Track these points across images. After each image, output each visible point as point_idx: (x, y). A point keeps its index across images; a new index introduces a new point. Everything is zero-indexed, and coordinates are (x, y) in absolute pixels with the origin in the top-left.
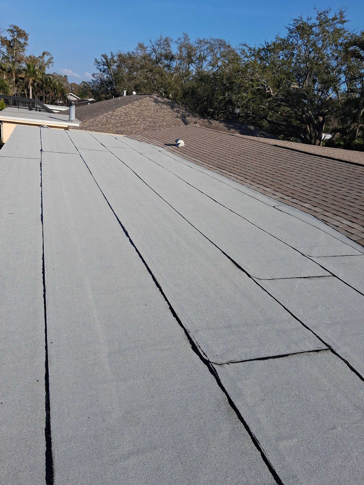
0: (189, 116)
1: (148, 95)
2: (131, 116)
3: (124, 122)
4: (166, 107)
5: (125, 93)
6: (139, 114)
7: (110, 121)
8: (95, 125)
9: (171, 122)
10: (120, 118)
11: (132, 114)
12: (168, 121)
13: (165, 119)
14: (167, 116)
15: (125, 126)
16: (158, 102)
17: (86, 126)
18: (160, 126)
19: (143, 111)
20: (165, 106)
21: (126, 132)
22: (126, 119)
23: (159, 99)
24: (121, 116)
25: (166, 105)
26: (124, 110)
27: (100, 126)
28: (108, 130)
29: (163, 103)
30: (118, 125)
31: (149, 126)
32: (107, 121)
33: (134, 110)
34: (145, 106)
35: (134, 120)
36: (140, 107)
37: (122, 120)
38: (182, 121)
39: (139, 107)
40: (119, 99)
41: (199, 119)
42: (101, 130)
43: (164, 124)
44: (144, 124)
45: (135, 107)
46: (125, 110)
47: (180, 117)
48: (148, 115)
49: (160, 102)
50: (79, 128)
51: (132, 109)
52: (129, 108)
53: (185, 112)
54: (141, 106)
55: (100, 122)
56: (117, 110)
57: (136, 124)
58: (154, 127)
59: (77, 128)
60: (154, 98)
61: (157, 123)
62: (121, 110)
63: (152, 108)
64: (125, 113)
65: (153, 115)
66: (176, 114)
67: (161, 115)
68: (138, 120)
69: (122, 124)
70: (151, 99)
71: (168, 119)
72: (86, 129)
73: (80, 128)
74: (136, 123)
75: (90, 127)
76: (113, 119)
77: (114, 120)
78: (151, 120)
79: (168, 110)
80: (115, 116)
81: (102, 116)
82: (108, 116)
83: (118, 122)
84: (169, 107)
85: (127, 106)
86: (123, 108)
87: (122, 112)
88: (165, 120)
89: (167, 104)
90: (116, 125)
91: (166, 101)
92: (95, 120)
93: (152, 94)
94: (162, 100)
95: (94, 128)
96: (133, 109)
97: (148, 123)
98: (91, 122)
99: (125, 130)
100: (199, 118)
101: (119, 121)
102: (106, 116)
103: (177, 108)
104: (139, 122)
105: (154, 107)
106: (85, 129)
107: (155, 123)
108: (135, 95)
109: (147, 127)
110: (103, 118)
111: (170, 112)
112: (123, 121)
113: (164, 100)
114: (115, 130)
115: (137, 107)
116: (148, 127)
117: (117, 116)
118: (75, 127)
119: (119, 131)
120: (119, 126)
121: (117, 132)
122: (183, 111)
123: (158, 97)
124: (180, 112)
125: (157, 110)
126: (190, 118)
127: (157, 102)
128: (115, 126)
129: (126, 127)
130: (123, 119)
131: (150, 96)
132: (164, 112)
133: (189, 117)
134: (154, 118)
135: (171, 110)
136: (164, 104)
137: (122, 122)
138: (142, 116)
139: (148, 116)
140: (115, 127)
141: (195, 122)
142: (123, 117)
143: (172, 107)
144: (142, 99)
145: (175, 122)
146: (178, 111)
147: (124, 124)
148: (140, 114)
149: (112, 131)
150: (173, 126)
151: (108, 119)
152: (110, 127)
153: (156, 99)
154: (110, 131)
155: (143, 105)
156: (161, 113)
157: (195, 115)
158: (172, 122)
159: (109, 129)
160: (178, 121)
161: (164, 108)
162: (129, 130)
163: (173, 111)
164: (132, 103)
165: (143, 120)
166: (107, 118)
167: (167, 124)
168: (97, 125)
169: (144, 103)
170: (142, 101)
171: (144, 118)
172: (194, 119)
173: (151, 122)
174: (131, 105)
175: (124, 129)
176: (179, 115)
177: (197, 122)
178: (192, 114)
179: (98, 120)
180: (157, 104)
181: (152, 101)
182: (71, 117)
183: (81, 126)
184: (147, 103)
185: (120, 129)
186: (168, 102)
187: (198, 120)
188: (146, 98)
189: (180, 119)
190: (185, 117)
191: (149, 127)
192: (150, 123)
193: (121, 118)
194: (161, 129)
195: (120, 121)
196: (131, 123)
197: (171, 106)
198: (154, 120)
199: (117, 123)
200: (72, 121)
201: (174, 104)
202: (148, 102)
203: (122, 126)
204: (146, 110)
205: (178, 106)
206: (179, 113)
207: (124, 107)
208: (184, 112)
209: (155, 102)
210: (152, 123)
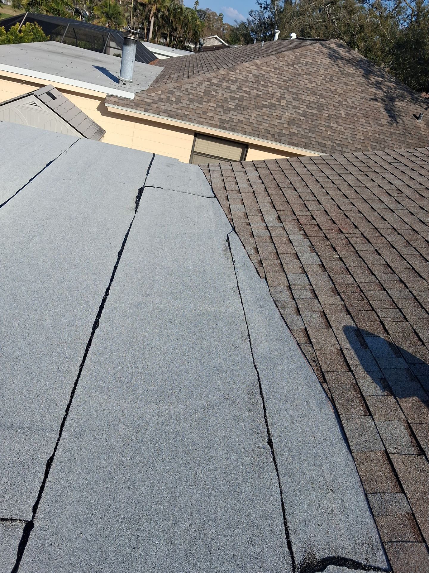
0: (402, 98)
1: (317, 41)
2: (269, 84)
3: (248, 99)
4: (354, 72)
5: (277, 36)
6: (289, 82)
7: (213, 93)
8: (174, 99)
9: (358, 109)
10: (240, 88)
11: (272, 80)
12: (352, 107)
13: (346, 101)
14: (352, 94)
15: (247, 108)
16: (337, 58)
17: (151, 101)
18: (330, 118)
19: (299, 75)
20: (351, 70)
21: (245, 126)
22: (255, 91)
23: (341, 52)
24: (246, 84)
25: (354, 68)
26: (256, 68)
27: (185, 102)
28: (202, 116)
29: (348, 61)
30: (231, 105)
31: (304, 114)
32: (207, 93)
33: (278, 71)
34: (306, 64)
35: (273, 95)
36: (295, 66)
37: (246, 92)
38: (385, 109)
39: (292, 65)
40: (262, 45)
41: (426, 109)
42: (183, 115)
43: (341, 112)
44: (294, 107)
45: (284, 63)
46: (258, 67)
47: (382, 99)
48: (309, 86)
49: (342, 58)
50: (131, 104)
51: (275, 68)
52: (268, 66)
53: (395, 88)
54: (297, 64)
55: (190, 94)
56: (239, 67)
57: (274, 105)
58: (315, 118)
59: (126, 102)
60: (331, 49)
61: (325, 108)
62: (249, 69)
63: (322, 71)
64: (255, 76)
65: (320, 88)
66: (373, 90)
67: (339, 91)
68: (282, 97)
69: (241, 103)
70: (324, 49)
71: (353, 102)
72: (147, 107)
73: (133, 104)
74: (277, 103)
75: (160, 103)
76: (224, 89)
77: (226, 90)
78: (312, 99)
79: (358, 79)
80: (232, 81)
81: (200, 78)
82: (215, 81)
83: (232, 98)
84: (361, 72)
85: (267, 60)
86: (256, 65)
87: (250, 72)
88: (346, 103)
89: (357, 63)
90: (226, 105)
91: (354, 58)
92: (179, 88)
93: (329, 40)
94: (347, 54)
95: (168, 107)
96: (278, 69)
97: (303, 108)
98: (167, 91)
99: (244, 120)
100: (425, 106)
101: (236, 96)
102: (209, 80)
103: (378, 76)
104: (283, 103)
105: (326, 70)
106: (145, 106)
107: (320, 108)
108: (294, 40)
109: (298, 116)
110: (201, 84)
111: (360, 84)
112: (247, 95)
113: (351, 54)
114: (220, 117)
115: (289, 65)
116: (301, 118)
117: (234, 82)
118: (123, 99)
119: (227, 122)
120: (233, 107)
121: (221, 124)
122: (389, 84)
123: (340, 46)
124: (382, 87)
125: (332, 77)
126: (404, 104)
127: (334, 58)
128: (222, 107)
129: (249, 111)
130: (248, 90)
131: (323, 42)
132: (346, 84)
133: (403, 101)
134: (322, 96)
135: (363, 80)
136: (350, 65)
137: (241, 99)
138: (293, 87)
139: (308, 89)
140: (221, 110)
141: (414, 115)
142: (248, 87)
143: (367, 74)
144: (303, 48)
145: (369, 109)
146: (378, 85)
147: (245, 103)
148: (292, 82)
149: (211, 118)
150: (361, 120)
151: (211, 87)
152: (210, 108)
153: (335, 51)
154: (204, 120)
155: (303, 61)
156: (340, 84)
157: (416, 98)
158: (361, 110)
159: (205, 113)
160: (376, 109)
161: (348, 74)
162: (253, 120)
163: (368, 82)
164: (280, 54)
165: (294, 99)
166: (209, 83)
167: (347, 114)
168: (179, 101)
169: (305, 56)
170: (302, 52)
171: (296, 94)
172: (413, 106)
173: (311, 105)
174: (275, 58)
175: (241, 117)
176: (380, 94)
177: (420, 114)
178: (411, 93)
179: (188, 86)
180: (335, 62)
181: (324, 54)
182: (123, 74)
183: (138, 98)
184: (313, 59)
185: (233, 117)
186: (358, 61)
187: (423, 110)
188: (313, 46)
189: (381, 104)
190: (392, 100)
191: (304, 118)
192: (308, 107)
193: (243, 89)
194: (332, 125)
195: (238, 96)
196: (263, 103)
197: (364, 70)
198: (321, 100)
199: (229, 100)
200: (124, 84)
201: (373, 66)
202: (315, 55)
203: (239, 108)
204: (307, 74)
205: (380, 71)
206: (381, 89)
207: (258, 62)
208: (392, 86)
209: (330, 56)
210: (314, 108)
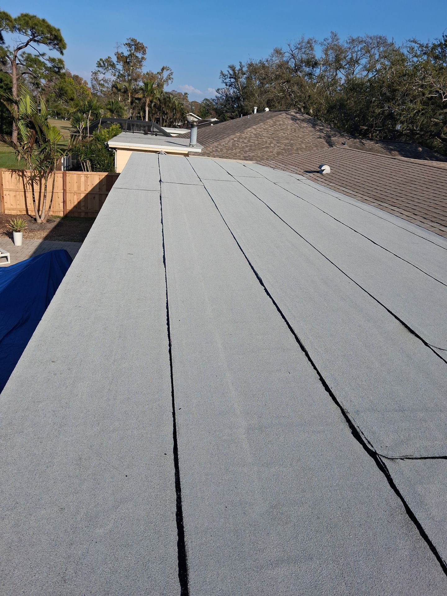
0: (335, 135)
1: (283, 112)
2: (263, 137)
3: (254, 145)
4: (307, 125)
5: (255, 110)
6: (273, 135)
7: (237, 145)
8: (219, 150)
9: (312, 143)
10: (249, 141)
11: (264, 135)
12: (308, 143)
13: (305, 140)
14: (307, 136)
15: (255, 150)
16: (296, 119)
17: (209, 152)
18: (297, 149)
19: (278, 131)
20: (305, 125)
21: (256, 158)
22: (257, 142)
23: (298, 116)
24: (252, 139)
25: (306, 123)
26: (254, 130)
27: (225, 151)
28: (235, 156)
29: (303, 120)
30: (247, 149)
31: (284, 149)
32: (234, 145)
33: (266, 130)
34: (280, 125)
35: (266, 142)
36: (274, 127)
37: (253, 143)
38: (326, 142)
39: (273, 126)
40: (249, 118)
41: (349, 139)
42: (226, 156)
43: (302, 146)
44: (278, 147)
45: (268, 126)
46: (256, 130)
47: (324, 137)
48: (284, 135)
49: (299, 120)
50: (201, 154)
51: (264, 129)
52: (260, 129)
53: (331, 131)
54: (275, 125)
55: (226, 147)
56: (246, 131)
57: (268, 147)
58: (290, 150)
59: (198, 154)
60: (292, 115)
61: (294, 145)
62: (251, 131)
63: (289, 127)
64: (255, 134)
65: (290, 136)
66: (319, 133)
67: (300, 136)
68: (271, 143)
69: (251, 148)
70: (288, 116)
71: (308, 141)
72: (208, 155)
73: (202, 154)
74: (269, 146)
75: (213, 152)
76: (241, 143)
77: (243, 143)
78: (287, 141)
79: (309, 129)
80: (244, 138)
81: (228, 139)
82: (235, 139)
83: (247, 146)
84: (311, 125)
85: (259, 125)
86: (254, 129)
87: (252, 133)
88: (305, 141)
89: (308, 121)
90: (244, 149)
91: (306, 118)
92: (220, 144)
93: (290, 110)
94: (301, 117)
95: (218, 154)
96: (266, 129)
97: (283, 146)
98: (214, 147)
99: (255, 155)
100: (348, 138)
101: (248, 145)
102: (233, 139)
103: (320, 126)
104: (272, 145)
105: (291, 126)
106: (207, 155)
107: (292, 145)
108: (268, 112)
109: (281, 151)
110: (229, 141)
111: (311, 131)
112: (253, 144)
113: (304, 116)
114: (243, 155)
115: (271, 126)
116: (283, 151)
117: (245, 138)
118: (196, 153)
119: (247, 157)
120: (248, 150)
121: (245, 158)
122: (327, 129)
123: (297, 113)
124: (323, 131)
125: (295, 129)
126: (336, 138)
127: (295, 120)
128: (243, 151)
129: (257, 151)
130: (253, 141)
131: (287, 112)
132: (303, 132)
133: (335, 137)
134: (291, 140)
135: (313, 129)
136: (303, 122)
137: (251, 146)
138: (276, 137)
139: (283, 137)
140: (243, 152)
141: (342, 143)
142: (253, 140)
143: (314, 126)
144: (276, 117)
145: (317, 143)
146: (321, 131)
147: (253, 148)
148: (274, 135)
149: (239, 156)
150: (314, 148)
151: (234, 142)
152: (237, 152)
153: (294, 116)
154: (236, 158)
155: (278, 123)
156: (300, 133)
157: (343, 135)
158: (313, 144)
159: (236, 154)
160: (321, 143)
161: (304, 127)
162: (259, 155)
163: (315, 130)
164: (265, 122)
165: (278, 143)
166: (233, 141)
167: (306, 147)
168: (221, 150)
169: (279, 121)
170: (277, 119)
171: (278, 140)
172: (342, 139)
173: (287, 145)
174: (263, 124)
175: (253, 154)
176: (323, 135)
177: (345, 142)
178: (340, 133)
179: (224, 143)
180: (295, 122)
181: (289, 118)
182: (191, 141)
183: (203, 151)
184: (283, 122)
185: (249, 154)
186: (309, 120)
187: (347, 140)
188: (282, 115)
189: (324, 140)
190: (329, 137)
191: (284, 151)
192: (285, 145)
193: (251, 141)
194: (299, 152)
195: (249, 145)
196: (262, 146)
197: (312, 124)
198: (291, 141)
199: (245, 147)
200: (193, 146)
201: (317, 121)
202: (284, 120)
203: (251, 150)
204: (281, 130)
205: (321, 123)
206: (323, 132)
207: (254, 127)
208: (329, 131)
209: (293, 119)
210: (288, 146)
